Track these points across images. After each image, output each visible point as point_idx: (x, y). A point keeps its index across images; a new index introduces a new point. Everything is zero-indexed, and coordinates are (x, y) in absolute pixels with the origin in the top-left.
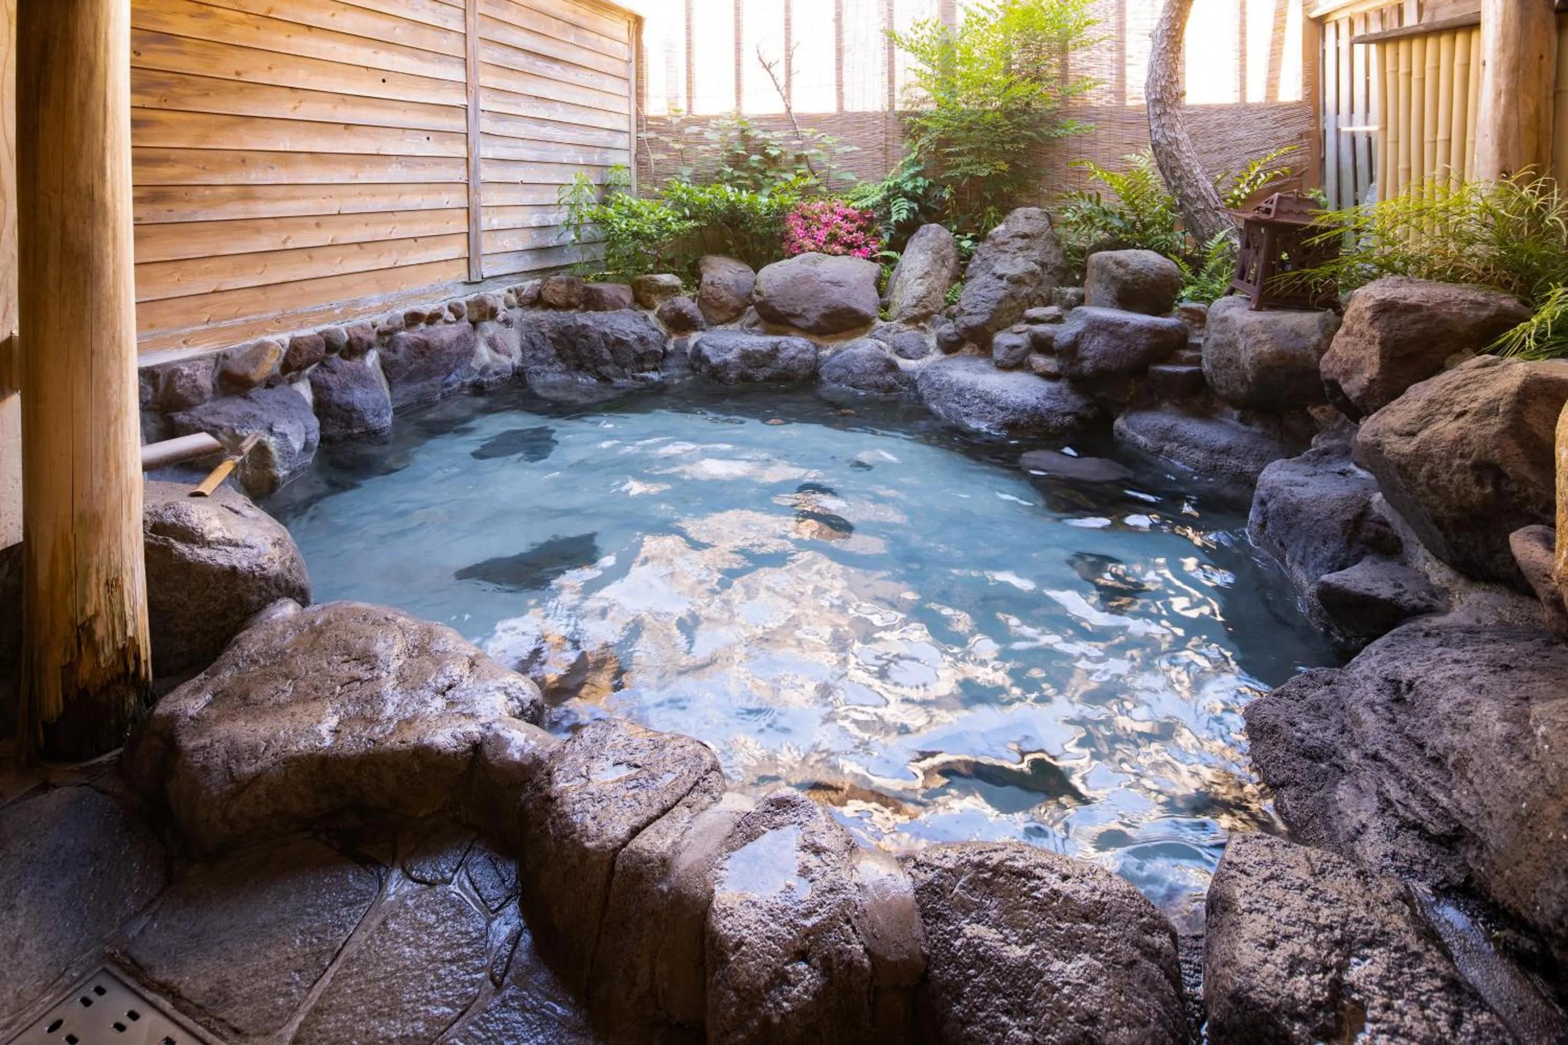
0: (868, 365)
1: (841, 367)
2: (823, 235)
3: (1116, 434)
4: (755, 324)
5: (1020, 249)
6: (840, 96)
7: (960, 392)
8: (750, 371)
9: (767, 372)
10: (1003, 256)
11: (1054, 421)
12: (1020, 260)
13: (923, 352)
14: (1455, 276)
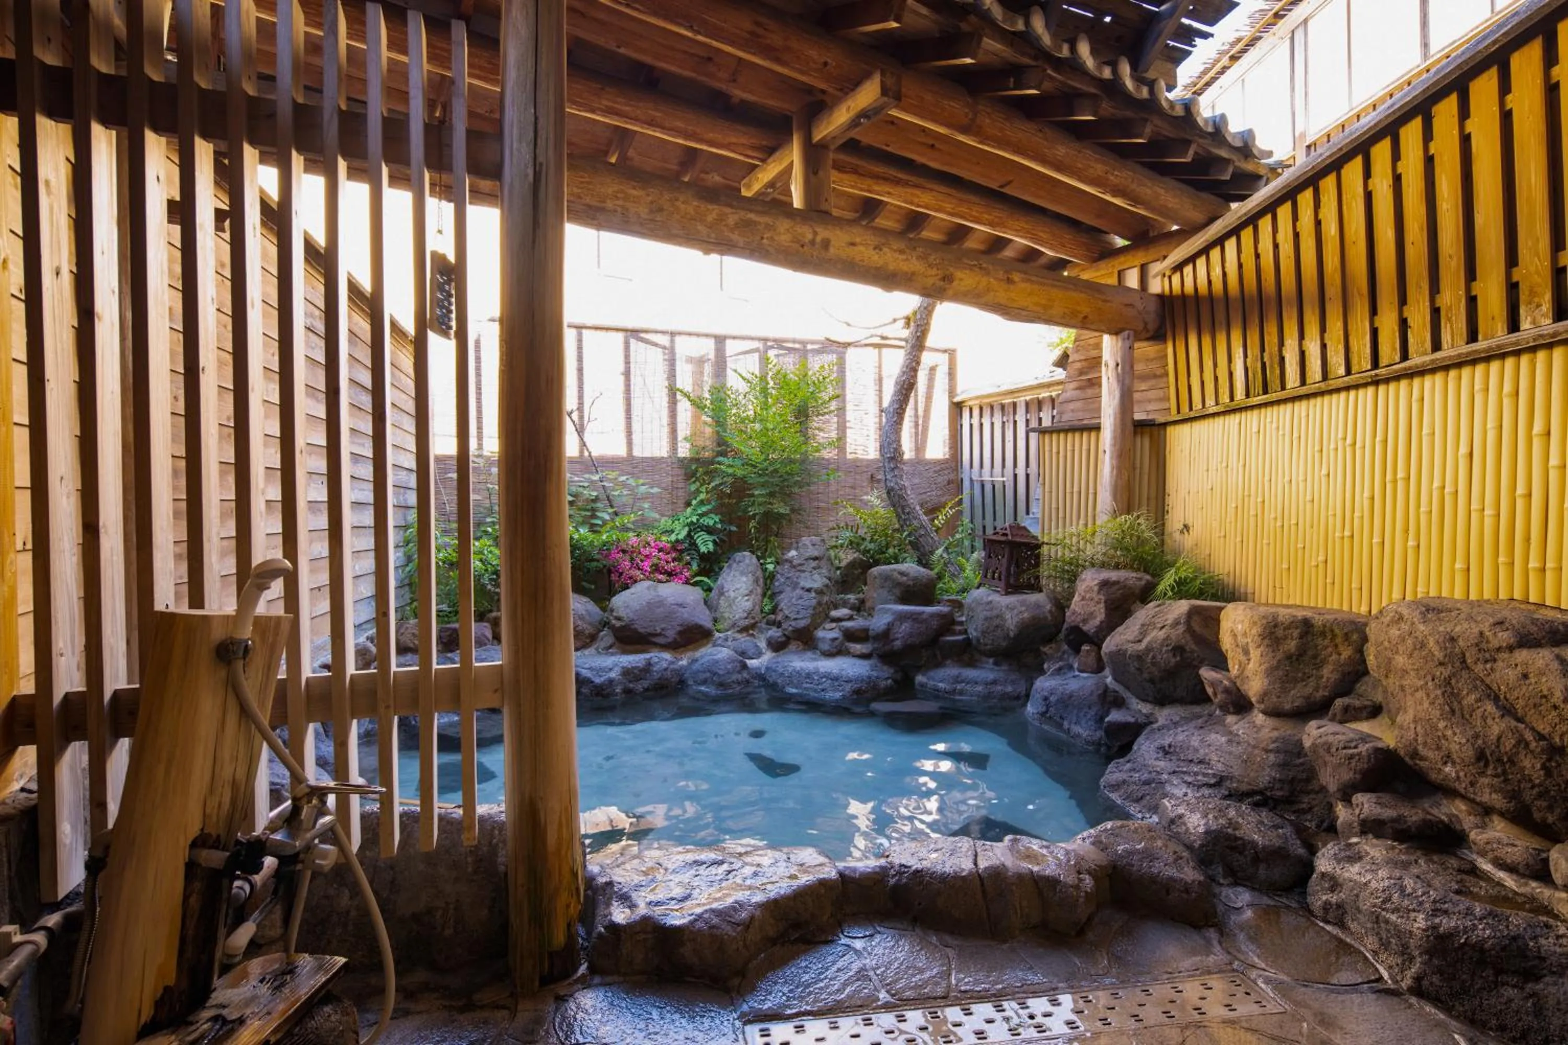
0: (729, 667)
1: (704, 672)
2: (647, 566)
3: (917, 687)
4: (611, 647)
5: (814, 568)
6: (630, 443)
7: (809, 675)
8: (631, 685)
9: (646, 684)
10: (803, 575)
11: (883, 684)
12: (816, 577)
13: (759, 654)
14: (1117, 567)
